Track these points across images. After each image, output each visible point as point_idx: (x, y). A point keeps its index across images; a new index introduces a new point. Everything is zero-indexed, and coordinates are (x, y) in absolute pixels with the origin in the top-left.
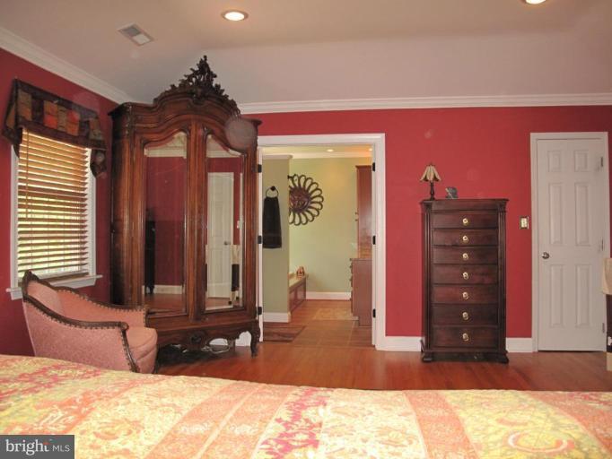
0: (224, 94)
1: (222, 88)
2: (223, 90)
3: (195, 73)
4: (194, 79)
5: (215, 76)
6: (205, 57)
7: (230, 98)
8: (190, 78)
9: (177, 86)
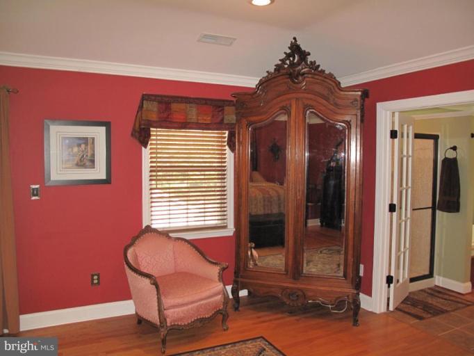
0: (320, 69)
1: (317, 64)
2: (319, 66)
3: (288, 56)
4: (288, 62)
5: (309, 54)
6: (295, 39)
7: (327, 72)
8: (283, 61)
9: (273, 71)
